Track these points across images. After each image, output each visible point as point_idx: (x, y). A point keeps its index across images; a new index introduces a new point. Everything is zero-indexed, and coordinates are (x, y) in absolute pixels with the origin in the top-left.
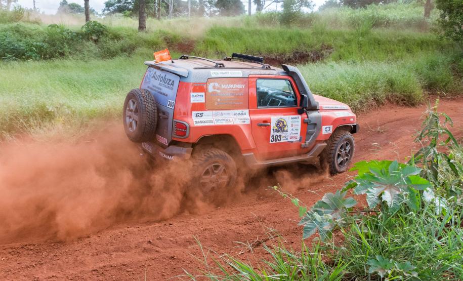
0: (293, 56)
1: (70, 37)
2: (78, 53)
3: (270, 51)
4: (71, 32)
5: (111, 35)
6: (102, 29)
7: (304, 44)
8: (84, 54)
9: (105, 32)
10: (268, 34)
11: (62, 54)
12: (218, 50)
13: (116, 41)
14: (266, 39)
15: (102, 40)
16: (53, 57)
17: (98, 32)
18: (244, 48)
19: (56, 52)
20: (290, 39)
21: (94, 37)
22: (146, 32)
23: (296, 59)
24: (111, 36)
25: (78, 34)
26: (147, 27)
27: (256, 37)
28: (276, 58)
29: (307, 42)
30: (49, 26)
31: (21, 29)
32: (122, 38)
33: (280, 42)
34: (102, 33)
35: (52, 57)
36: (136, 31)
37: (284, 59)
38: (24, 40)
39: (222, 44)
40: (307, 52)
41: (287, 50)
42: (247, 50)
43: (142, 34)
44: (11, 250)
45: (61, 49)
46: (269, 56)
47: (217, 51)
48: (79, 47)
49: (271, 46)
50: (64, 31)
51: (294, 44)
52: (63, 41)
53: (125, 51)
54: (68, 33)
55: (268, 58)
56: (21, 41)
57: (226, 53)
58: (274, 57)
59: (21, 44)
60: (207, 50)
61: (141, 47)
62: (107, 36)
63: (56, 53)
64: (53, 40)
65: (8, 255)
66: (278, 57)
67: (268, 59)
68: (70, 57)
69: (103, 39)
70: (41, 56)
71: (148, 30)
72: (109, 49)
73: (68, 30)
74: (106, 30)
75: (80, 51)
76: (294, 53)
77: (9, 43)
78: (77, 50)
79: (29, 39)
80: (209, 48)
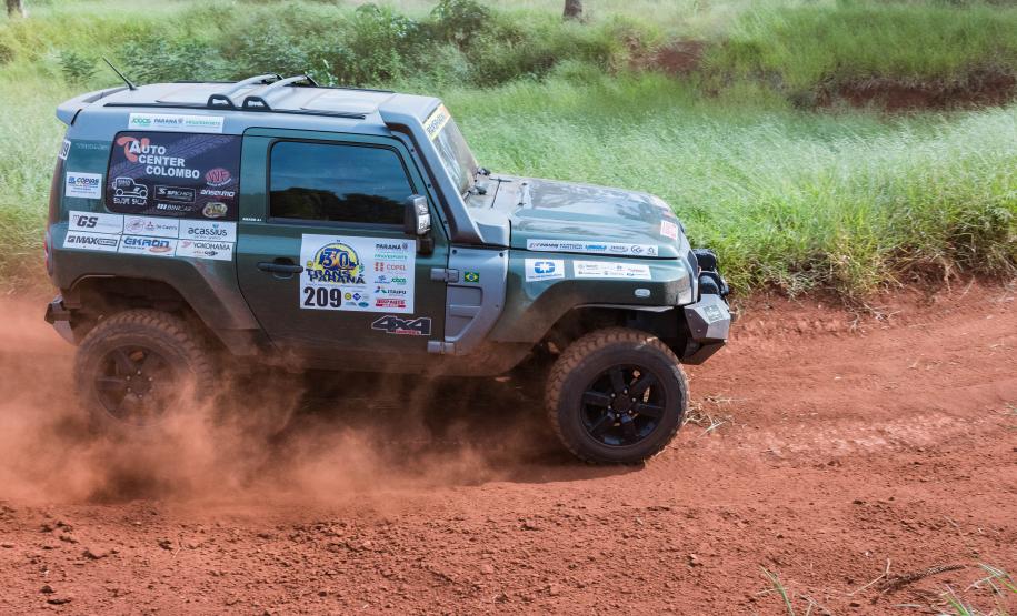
0: (966, 80)
1: (402, 35)
2: (420, 71)
3: (902, 69)
4: (407, 23)
5: (498, 28)
6: (477, 16)
7: (1002, 49)
8: (434, 75)
9: (485, 23)
10: (900, 21)
11: (385, 76)
12: (762, 67)
13: (509, 44)
14: (892, 36)
15: (475, 41)
16: (366, 81)
17: (469, 21)
18: (831, 59)
19: (371, 71)
20: (961, 36)
21: (460, 35)
22: (582, 22)
23: (974, 91)
24: (498, 32)
25: (422, 27)
26: (584, 10)
27: (865, 34)
28: (919, 86)
29: (1010, 45)
30: (358, 10)
31: (298, 16)
32: (524, 35)
33: (933, 45)
34: (478, 25)
35: (362, 82)
36: (558, 19)
37: (942, 90)
38: (305, 40)
39: (773, 49)
40: (1008, 71)
41: (952, 65)
42: (839, 65)
43: (573, 28)
44: (294, 533)
45: (384, 62)
46: (901, 83)
47: (760, 69)
48: (424, 59)
49: (909, 54)
50: (391, 21)
51: (973, 51)
52: (388, 42)
53: (530, 69)
54: (400, 25)
55: (898, 86)
56: (296, 43)
57: (784, 76)
58: (913, 85)
59: (296, 50)
60: (733, 65)
61: (568, 59)
62: (490, 31)
63: (372, 73)
64: (367, 43)
65: (289, 543)
66: (923, 84)
67: (896, 88)
68: (404, 82)
69: (480, 38)
70: (340, 79)
71: (587, 17)
72: (492, 63)
73: (401, 17)
74: (488, 17)
75: (426, 68)
76: (970, 76)
77: (272, 48)
78: (418, 65)
79: (314, 40)
80: (738, 63)
